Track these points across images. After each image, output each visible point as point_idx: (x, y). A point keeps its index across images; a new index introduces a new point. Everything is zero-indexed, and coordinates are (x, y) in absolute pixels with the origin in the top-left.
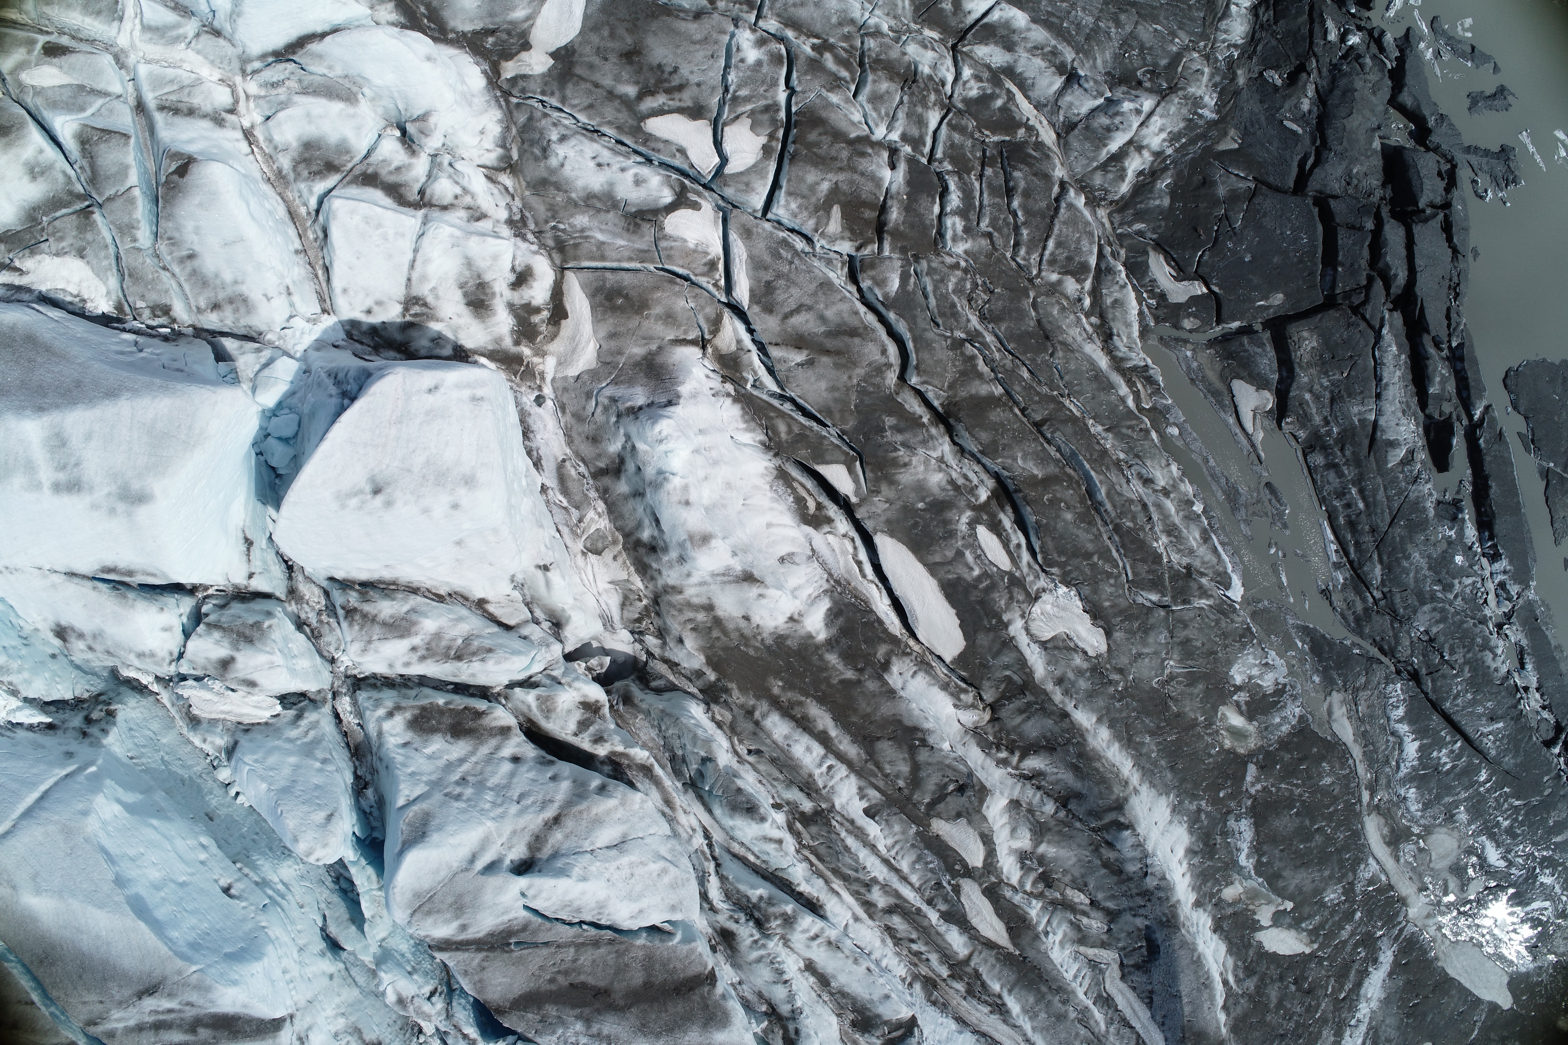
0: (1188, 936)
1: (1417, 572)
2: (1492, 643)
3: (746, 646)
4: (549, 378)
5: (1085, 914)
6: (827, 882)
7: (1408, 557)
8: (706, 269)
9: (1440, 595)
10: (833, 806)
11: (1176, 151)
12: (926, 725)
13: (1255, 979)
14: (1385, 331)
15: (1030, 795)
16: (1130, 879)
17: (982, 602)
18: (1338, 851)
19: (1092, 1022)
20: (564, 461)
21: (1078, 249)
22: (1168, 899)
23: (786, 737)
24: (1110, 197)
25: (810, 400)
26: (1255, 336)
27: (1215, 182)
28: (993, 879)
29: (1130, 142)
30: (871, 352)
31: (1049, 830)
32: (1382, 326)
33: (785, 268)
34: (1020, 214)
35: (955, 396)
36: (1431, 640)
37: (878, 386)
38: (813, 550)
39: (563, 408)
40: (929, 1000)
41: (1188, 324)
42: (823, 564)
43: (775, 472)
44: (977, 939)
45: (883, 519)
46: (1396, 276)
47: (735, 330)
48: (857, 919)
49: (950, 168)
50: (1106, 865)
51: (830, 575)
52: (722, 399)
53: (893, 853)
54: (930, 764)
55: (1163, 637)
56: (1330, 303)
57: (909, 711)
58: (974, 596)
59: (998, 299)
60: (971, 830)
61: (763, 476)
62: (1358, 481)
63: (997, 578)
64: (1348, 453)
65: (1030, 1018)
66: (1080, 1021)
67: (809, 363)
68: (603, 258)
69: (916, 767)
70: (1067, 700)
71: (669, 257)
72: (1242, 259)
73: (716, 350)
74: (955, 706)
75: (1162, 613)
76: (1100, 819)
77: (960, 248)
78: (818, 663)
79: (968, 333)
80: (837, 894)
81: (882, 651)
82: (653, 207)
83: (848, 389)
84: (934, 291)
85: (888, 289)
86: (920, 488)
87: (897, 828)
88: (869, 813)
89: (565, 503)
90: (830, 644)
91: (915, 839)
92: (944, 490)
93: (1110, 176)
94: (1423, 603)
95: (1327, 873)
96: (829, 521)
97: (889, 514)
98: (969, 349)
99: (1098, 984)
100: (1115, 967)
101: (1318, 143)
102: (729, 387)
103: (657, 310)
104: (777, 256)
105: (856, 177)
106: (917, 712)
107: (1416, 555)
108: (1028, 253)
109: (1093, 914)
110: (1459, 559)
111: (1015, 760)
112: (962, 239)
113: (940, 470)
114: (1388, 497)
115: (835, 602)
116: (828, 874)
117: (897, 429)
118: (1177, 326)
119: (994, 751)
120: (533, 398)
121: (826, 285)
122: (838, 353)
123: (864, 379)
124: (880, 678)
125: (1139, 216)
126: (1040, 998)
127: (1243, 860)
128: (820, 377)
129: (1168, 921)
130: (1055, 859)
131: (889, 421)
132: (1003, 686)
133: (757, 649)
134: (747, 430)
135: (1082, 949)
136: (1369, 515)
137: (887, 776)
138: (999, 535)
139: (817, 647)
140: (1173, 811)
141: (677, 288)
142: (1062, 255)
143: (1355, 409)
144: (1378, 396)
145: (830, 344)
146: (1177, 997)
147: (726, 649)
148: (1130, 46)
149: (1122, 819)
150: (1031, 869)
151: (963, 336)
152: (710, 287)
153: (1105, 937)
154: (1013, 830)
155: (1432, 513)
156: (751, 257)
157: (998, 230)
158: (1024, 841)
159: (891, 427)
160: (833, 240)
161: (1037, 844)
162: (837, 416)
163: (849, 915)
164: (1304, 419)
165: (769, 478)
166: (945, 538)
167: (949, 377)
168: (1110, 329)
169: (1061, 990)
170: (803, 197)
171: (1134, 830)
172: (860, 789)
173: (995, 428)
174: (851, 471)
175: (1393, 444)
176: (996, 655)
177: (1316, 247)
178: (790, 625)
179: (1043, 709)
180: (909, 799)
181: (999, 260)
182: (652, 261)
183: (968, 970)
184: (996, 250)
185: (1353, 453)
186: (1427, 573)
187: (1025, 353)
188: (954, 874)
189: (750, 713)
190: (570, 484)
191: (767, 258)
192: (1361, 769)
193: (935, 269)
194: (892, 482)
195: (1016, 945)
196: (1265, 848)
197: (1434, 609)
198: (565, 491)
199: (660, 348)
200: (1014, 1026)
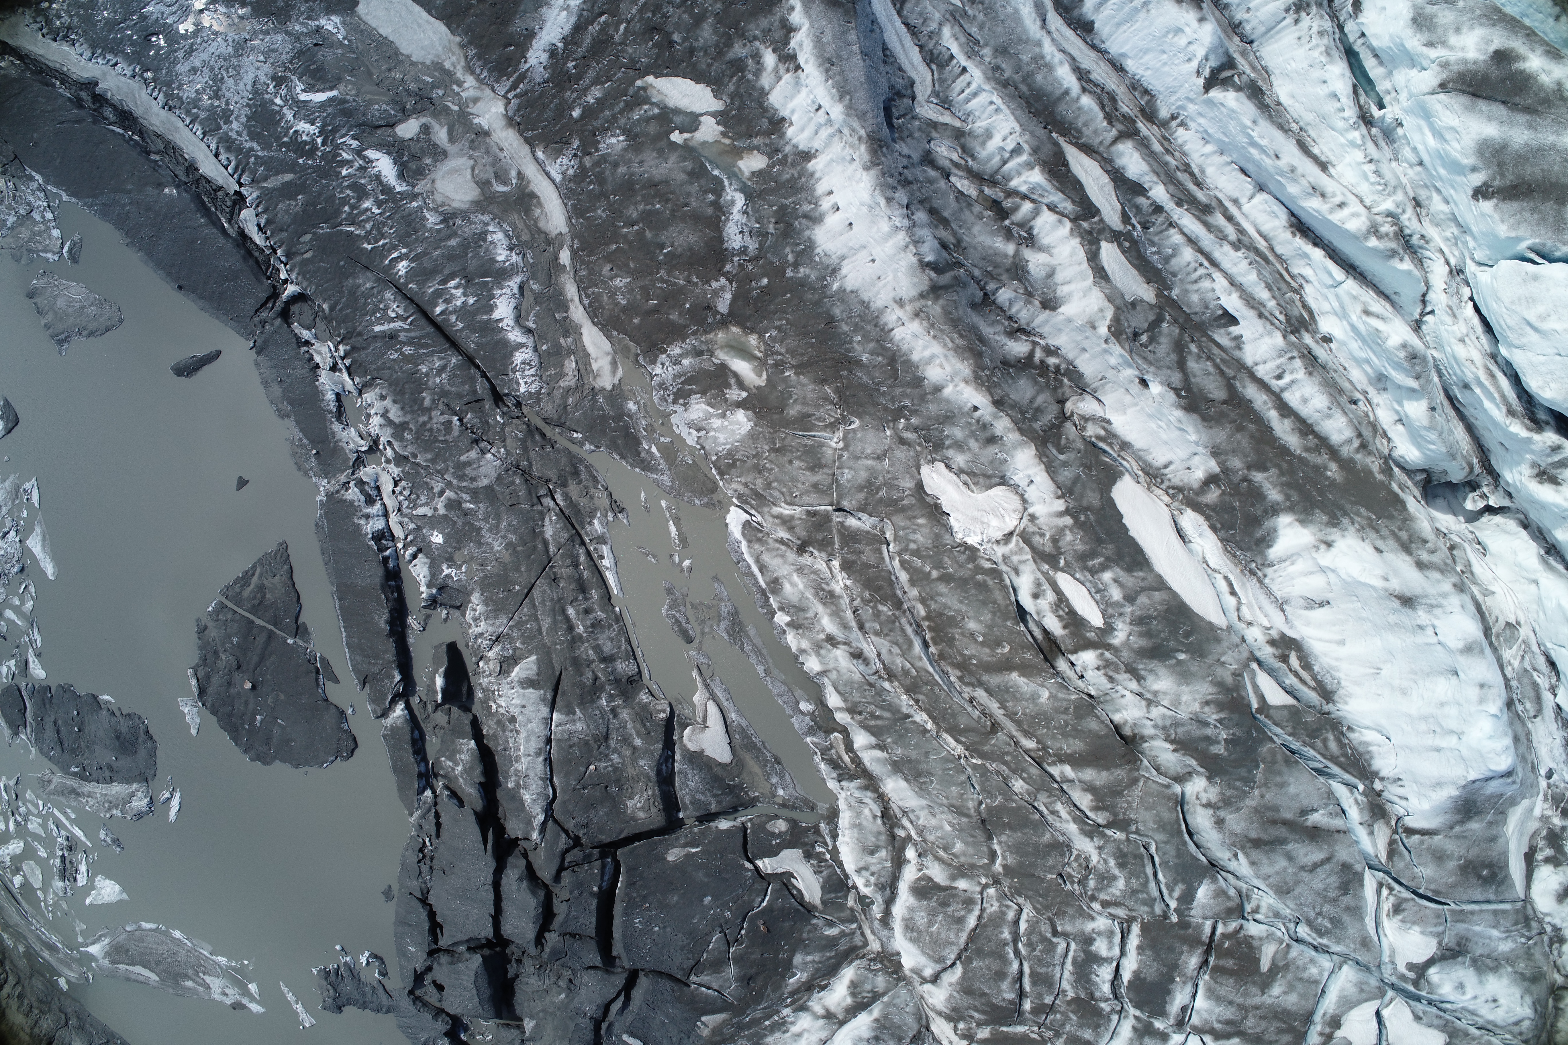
0: (856, 124)
1: (497, 526)
2: (389, 431)
3: (1369, 518)
4: (1541, 796)
5: (956, 165)
6: (1272, 249)
7: (509, 545)
8: (1404, 906)
9: (465, 496)
10: (1285, 337)
11: (778, 1012)
12: (1179, 413)
13: (730, 55)
14: (541, 817)
15: (1023, 312)
16: (921, 202)
17: (1099, 541)
18: (604, 195)
19: (963, 39)
20: (1535, 717)
21: (932, 914)
22: (883, 174)
23: (1329, 417)
24: (865, 962)
25: (1306, 775)
26: (703, 812)
27: (736, 981)
28: (1085, 225)
29: (842, 1023)
30: (1236, 822)
31: (1008, 270)
32: (544, 825)
33: (1326, 908)
34: (1012, 955)
35: (1131, 770)
36: (476, 442)
37: (1229, 786)
38: (1283, 611)
39: (1533, 768)
40: (1153, 96)
41: (781, 826)
42: (1270, 594)
43: (1336, 698)
44: (1104, 159)
45: (1225, 644)
46: (520, 879)
47: (1375, 845)
48: (1236, 201)
49: (1103, 1005)
50: (945, 222)
51: (1260, 582)
52: (1391, 775)
53: (1201, 271)
54: (1169, 368)
55: (847, 475)
56: (608, 849)
57: (1198, 431)
58: (1110, 549)
59: (1054, 867)
60: (1119, 286)
61: (1350, 696)
62: (575, 640)
63: (1076, 565)
64: (589, 675)
65: (1042, 57)
66: (977, 43)
67: (1304, 812)
68: (1495, 912)
69: (1181, 365)
70: (988, 418)
71: (1438, 916)
72: (715, 898)
73: (1388, 823)
74: (1109, 422)
75: (845, 504)
76: (956, 278)
77: (1101, 923)
78: (1292, 492)
79: (1103, 835)
80: (1260, 234)
81: (1213, 496)
82: (1444, 963)
83: (1266, 784)
84: (1147, 881)
85: (1213, 887)
86: (1184, 675)
87: (1195, 298)
88: (1231, 320)
89: (1535, 674)
90: (1274, 510)
91: (1173, 283)
92: (1151, 671)
93: (868, 987)
94: (489, 488)
95: (622, 170)
96: (1272, 643)
97: (1219, 649)
98: (1101, 818)
99: (942, 81)
100: (920, 97)
101: (604, 1026)
102: (1378, 785)
103: (1452, 864)
104: (1336, 922)
105: (1239, 1000)
106: (1190, 429)
107: (496, 548)
108: (1004, 914)
109: (947, 164)
110: (437, 538)
111: (1038, 354)
112: (1100, 934)
113: (1156, 693)
114: (537, 619)
115: (1262, 553)
116: (1271, 258)
117: (1208, 740)
118: (794, 823)
119: (1063, 366)
120: (1555, 777)
121: (1283, 891)
122: (1274, 822)
123: (1246, 793)
124: (1225, 471)
125: (832, 942)
126: (1027, 78)
127: (740, 200)
128: (1294, 798)
129: (881, 147)
130: (993, 233)
131: (1219, 749)
132: (1063, 441)
133: (1358, 514)
134: (1367, 744)
135: (958, 124)
136: (560, 599)
137: (1209, 358)
138: (1072, 613)
139: (1291, 509)
140: (835, 271)
141: (1432, 887)
142: (955, 909)
143: (579, 726)
144: (549, 741)
145: (1282, 832)
146: (865, 54)
147: (1390, 517)
149: (933, 274)
150: (1020, 225)
151: (1109, 832)
152: (1397, 887)
153: (934, 134)
154: (1051, 275)
155: (476, 598)
156: (1362, 919)
157: (1044, 939)
158: (1035, 261)
159: (1218, 742)
160: (1270, 937)
161: (1017, 253)
162: (1279, 757)
163: (1246, 207)
164: (644, 715)
165: (1341, 692)
166: (1149, 617)
167: (1137, 791)
168: (884, 824)
169: (1004, 85)
170: (1301, 979)
171: (920, 261)
172: (1240, 348)
173: (1077, 733)
174: (1262, 698)
175: (528, 683)
176: (1077, 479)
177: (625, 914)
178: (1329, 538)
179: (1023, 413)
180: (1183, 328)
181: (1047, 908)
182: (1453, 912)
183: (1120, 127)
184: (1049, 919)
185: (581, 674)
186: (482, 524)
187: (1019, 808)
188: (1128, 236)
189: (1363, 446)
190: (1532, 694)
191: (1346, 918)
192: (571, 290)
193: (1144, 903)
194: (1220, 685)
195: (1057, 144)
196: (710, 211)
197: (473, 479)
198: (1536, 686)
199: (1452, 828)
200: (1063, 51)
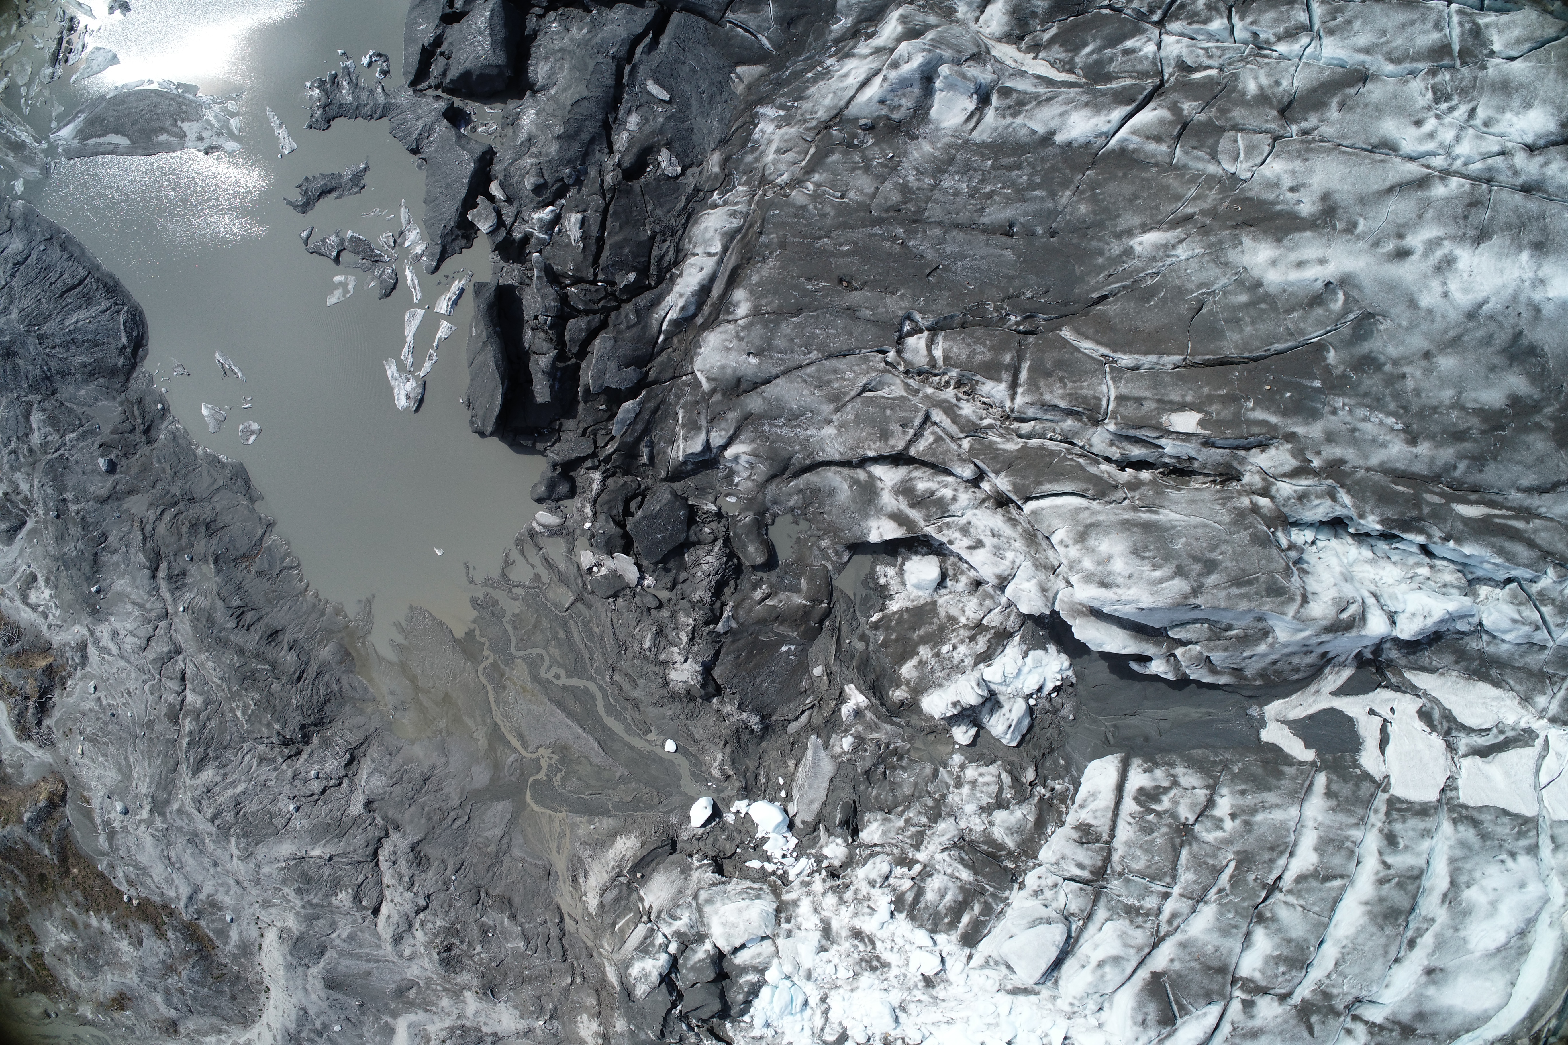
11: (820, 63)
27: (776, 22)
101: (627, 68)
148: (886, 166)
